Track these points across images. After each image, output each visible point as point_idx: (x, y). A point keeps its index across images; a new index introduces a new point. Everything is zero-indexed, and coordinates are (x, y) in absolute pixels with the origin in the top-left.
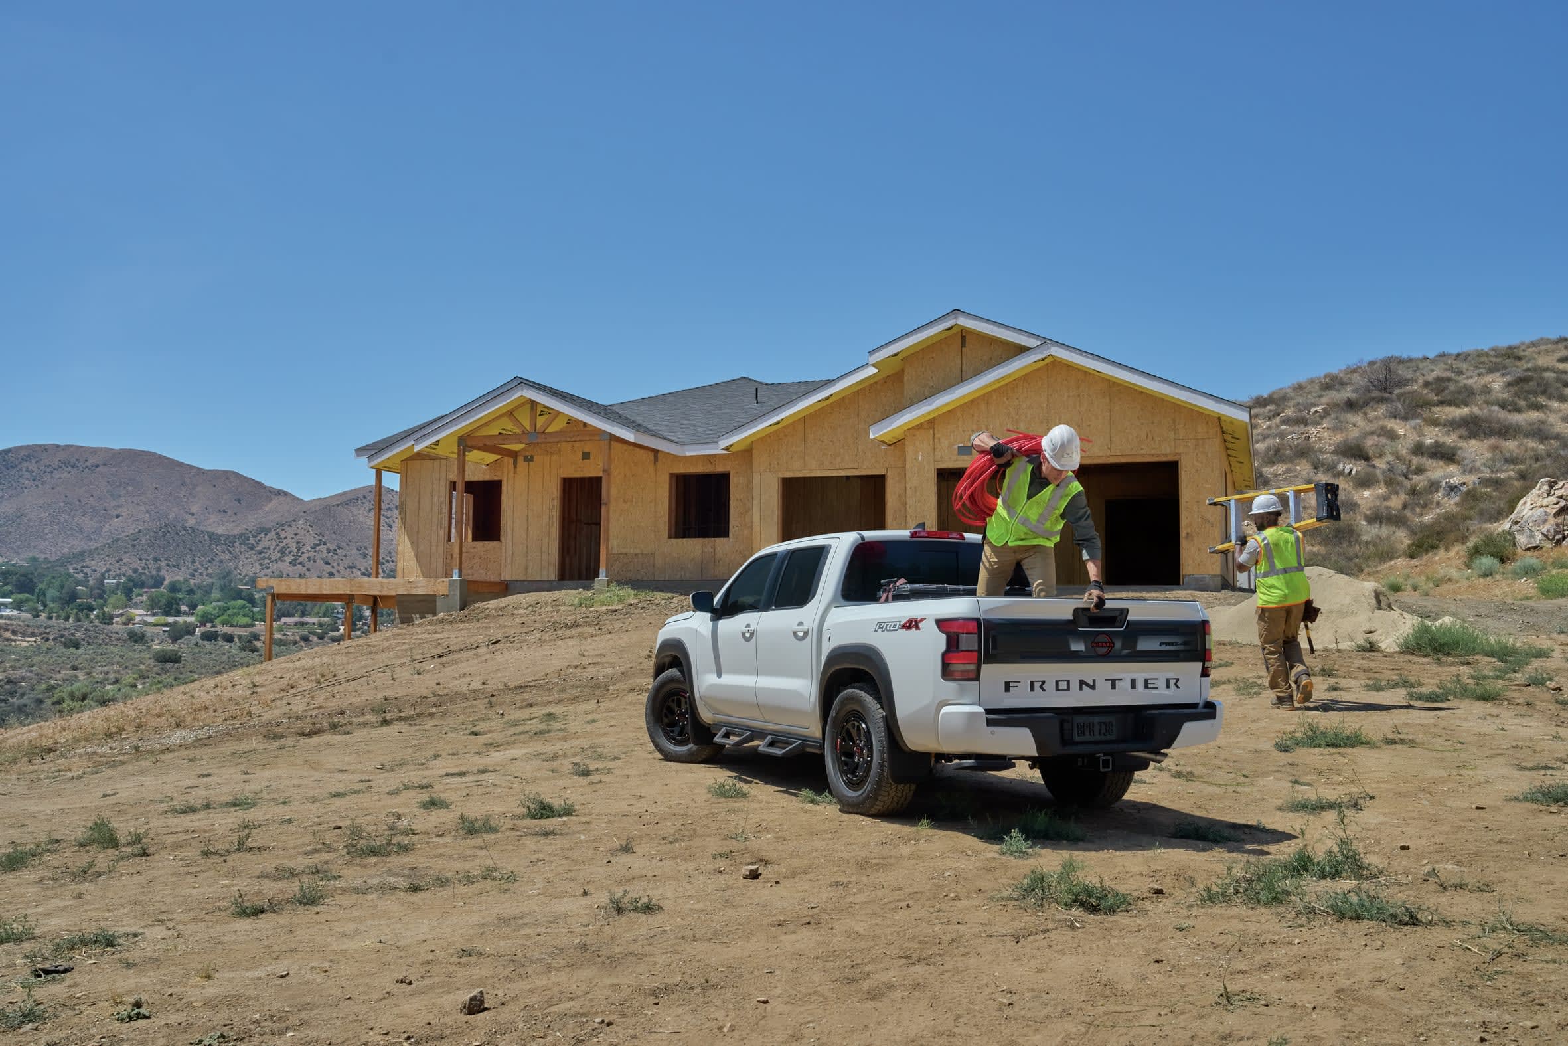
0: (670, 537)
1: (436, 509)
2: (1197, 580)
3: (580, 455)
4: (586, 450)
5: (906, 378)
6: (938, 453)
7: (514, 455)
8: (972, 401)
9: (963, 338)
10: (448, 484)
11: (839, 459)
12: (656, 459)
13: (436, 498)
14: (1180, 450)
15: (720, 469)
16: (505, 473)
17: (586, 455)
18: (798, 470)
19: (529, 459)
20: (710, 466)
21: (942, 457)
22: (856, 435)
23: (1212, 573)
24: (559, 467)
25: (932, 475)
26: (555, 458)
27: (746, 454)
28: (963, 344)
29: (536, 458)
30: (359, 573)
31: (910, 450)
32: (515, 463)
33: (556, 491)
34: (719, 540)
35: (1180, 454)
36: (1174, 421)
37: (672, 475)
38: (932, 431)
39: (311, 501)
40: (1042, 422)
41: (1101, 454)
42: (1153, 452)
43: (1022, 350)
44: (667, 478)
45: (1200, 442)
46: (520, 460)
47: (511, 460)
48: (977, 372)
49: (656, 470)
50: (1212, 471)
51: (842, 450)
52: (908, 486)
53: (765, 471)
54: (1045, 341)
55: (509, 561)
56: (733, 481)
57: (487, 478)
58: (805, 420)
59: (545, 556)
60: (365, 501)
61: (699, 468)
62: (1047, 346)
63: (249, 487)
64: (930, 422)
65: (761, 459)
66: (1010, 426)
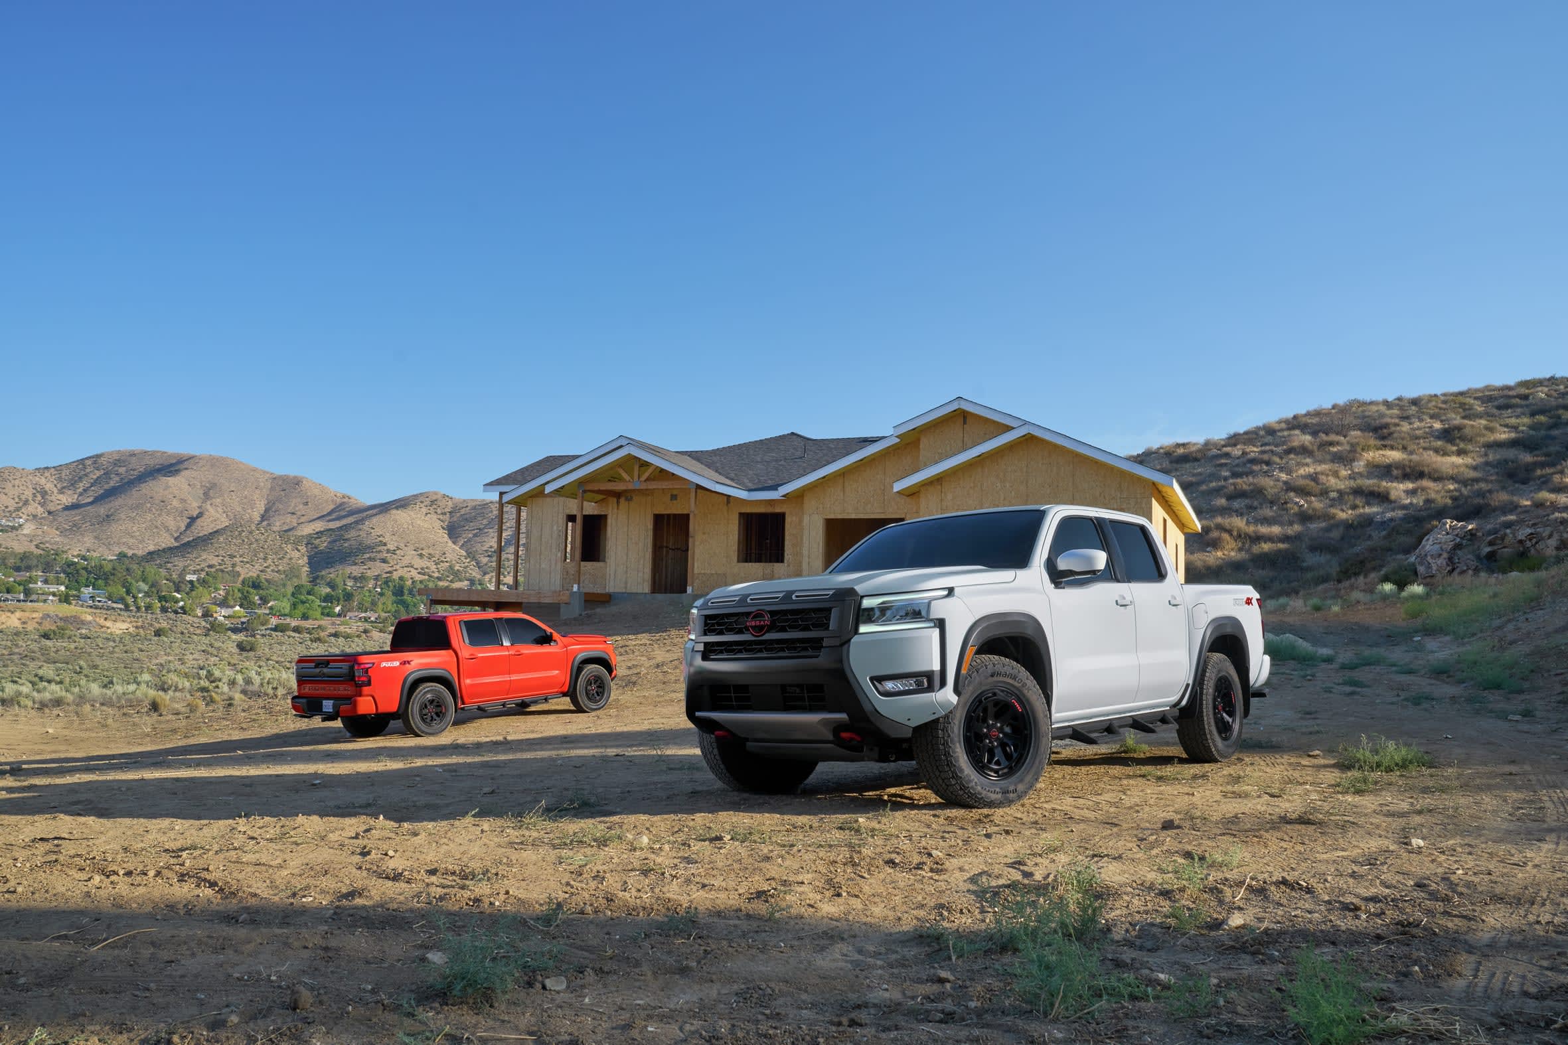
0: (738, 561)
1: (555, 535)
3: (669, 497)
4: (674, 493)
5: (920, 447)
6: (944, 504)
7: (617, 497)
9: (965, 418)
10: (565, 516)
11: (869, 506)
12: (728, 502)
13: (555, 528)
14: (1124, 506)
15: (778, 510)
16: (610, 510)
17: (672, 499)
18: (838, 514)
19: (629, 500)
20: (770, 507)
22: (882, 488)
24: (652, 506)
26: (649, 500)
27: (798, 497)
28: (965, 422)
29: (634, 501)
31: (923, 499)
32: (618, 503)
33: (649, 524)
34: (777, 565)
36: (1120, 484)
37: (741, 514)
38: (940, 487)
43: (1011, 428)
44: (737, 516)
45: (1139, 500)
46: (622, 501)
47: (615, 501)
49: (728, 510)
51: (872, 499)
53: (813, 513)
54: (1026, 423)
55: (612, 575)
56: (788, 519)
57: (596, 513)
58: (843, 474)
59: (641, 574)
60: (422, 505)
61: (762, 510)
62: (1027, 426)
63: (316, 492)
64: (938, 480)
65: (810, 504)
66: (998, 484)
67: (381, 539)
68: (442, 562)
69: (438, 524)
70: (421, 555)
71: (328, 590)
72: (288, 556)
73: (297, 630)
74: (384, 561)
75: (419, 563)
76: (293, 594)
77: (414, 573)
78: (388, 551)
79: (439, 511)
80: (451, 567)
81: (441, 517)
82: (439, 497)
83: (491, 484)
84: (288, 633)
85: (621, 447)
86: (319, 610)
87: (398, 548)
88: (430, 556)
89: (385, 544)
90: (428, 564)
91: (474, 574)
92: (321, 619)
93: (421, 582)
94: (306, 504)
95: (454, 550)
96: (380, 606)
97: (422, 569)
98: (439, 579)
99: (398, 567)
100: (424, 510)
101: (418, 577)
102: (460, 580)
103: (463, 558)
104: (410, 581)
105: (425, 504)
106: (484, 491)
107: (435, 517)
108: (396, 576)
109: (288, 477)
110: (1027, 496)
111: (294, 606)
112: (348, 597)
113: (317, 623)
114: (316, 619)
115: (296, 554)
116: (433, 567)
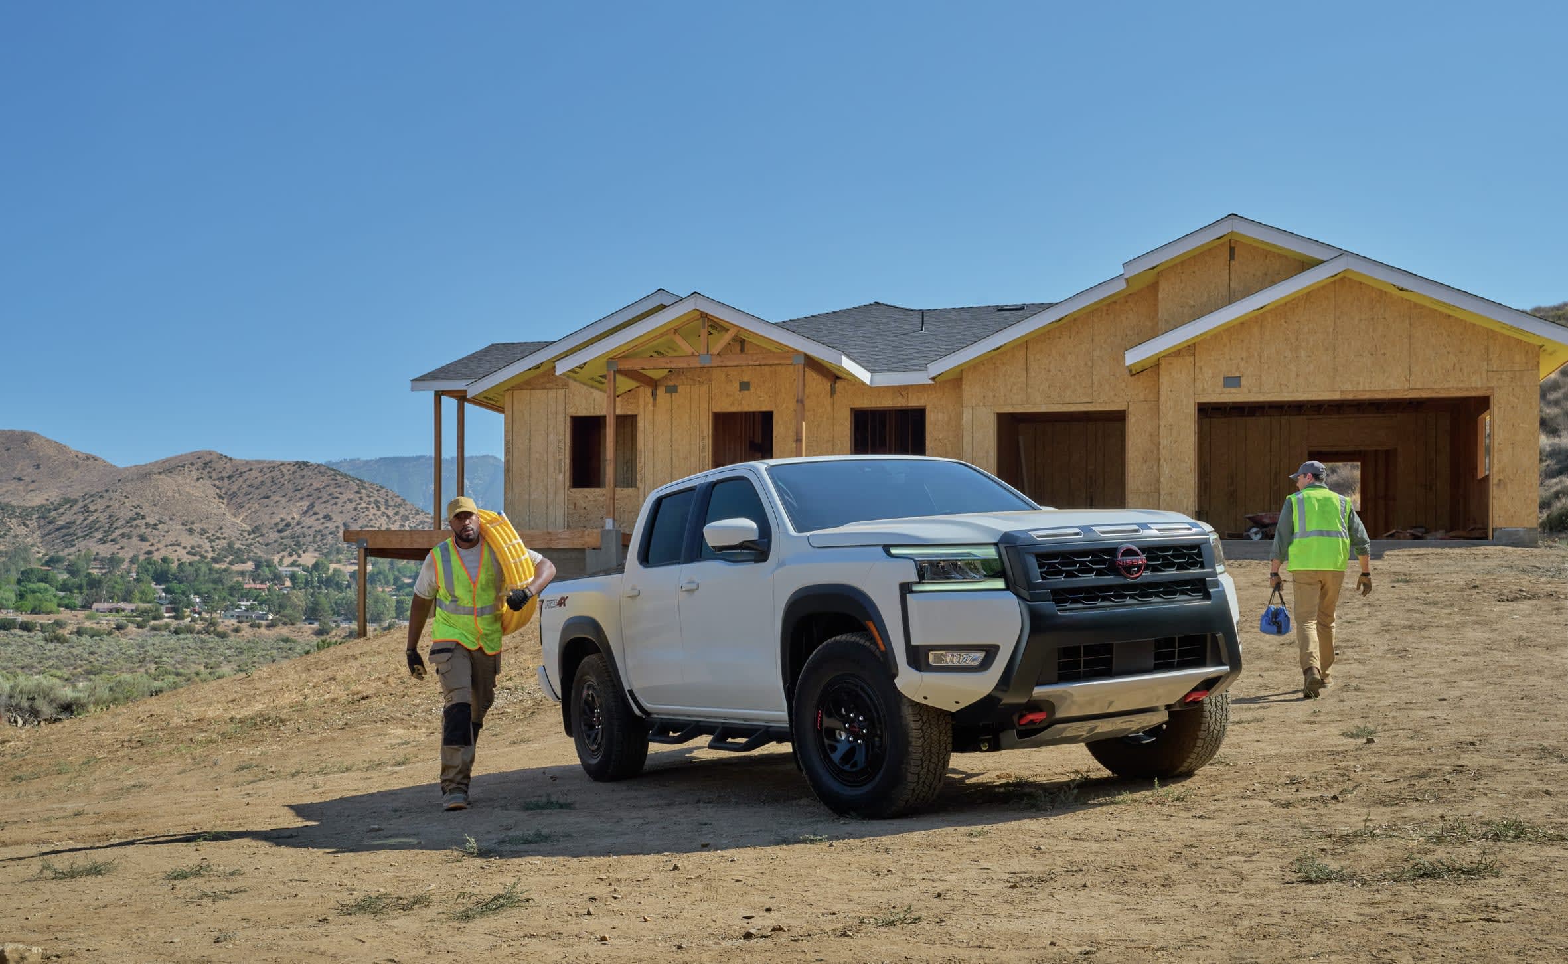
1: (553, 448)
2: (1510, 534)
3: (737, 385)
4: (745, 379)
5: (1160, 296)
6: (1199, 385)
7: (654, 384)
8: (1242, 324)
9: (1232, 250)
10: (568, 419)
11: (1069, 393)
12: (834, 390)
13: (552, 437)
14: (1494, 383)
15: (914, 402)
16: (642, 406)
17: (745, 386)
18: (1017, 405)
19: (672, 390)
20: (900, 399)
21: (1203, 390)
22: (1090, 364)
23: (1528, 526)
24: (711, 399)
25: (1192, 411)
26: (705, 388)
27: (954, 382)
28: (1232, 256)
29: (680, 389)
30: (184, 552)
31: (1164, 380)
32: (654, 395)
33: (707, 428)
35: (1492, 388)
36: (1487, 348)
37: (853, 410)
38: (1192, 359)
39: (126, 469)
40: (1327, 349)
41: (1398, 387)
42: (1461, 385)
43: (1317, 263)
44: (847, 413)
45: (1518, 374)
46: (661, 391)
47: (649, 391)
48: (1248, 293)
49: (833, 405)
50: (1531, 407)
51: (1073, 382)
52: (1162, 423)
53: (977, 405)
54: (1343, 253)
56: (932, 416)
57: (618, 412)
58: (1025, 343)
60: (192, 468)
61: (888, 403)
62: (1344, 259)
63: (51, 452)
64: (1190, 348)
65: (971, 390)
66: (1288, 353)
67: (138, 510)
68: (218, 538)
69: (212, 492)
70: (191, 531)
71: (66, 576)
72: (12, 533)
73: (26, 627)
74: (143, 539)
75: (188, 541)
76: (19, 582)
77: (181, 553)
78: (147, 525)
79: (214, 475)
80: (230, 545)
81: (217, 483)
82: (214, 457)
83: (422, 379)
84: (13, 631)
85: (662, 307)
86: (55, 600)
87: (161, 522)
88: (203, 532)
89: (143, 517)
90: (201, 542)
91: (260, 553)
92: (58, 612)
93: (190, 564)
94: (38, 467)
95: (233, 524)
96: (137, 595)
97: (192, 548)
98: (215, 560)
99: (159, 546)
100: (195, 474)
101: (187, 559)
102: (243, 562)
103: (245, 534)
104: (176, 563)
105: (196, 466)
106: (412, 390)
107: (208, 482)
108: (157, 556)
109: (13, 432)
110: (1335, 370)
111: (21, 596)
112: (94, 583)
113: (53, 617)
114: (51, 612)
115: (23, 530)
116: (207, 546)
